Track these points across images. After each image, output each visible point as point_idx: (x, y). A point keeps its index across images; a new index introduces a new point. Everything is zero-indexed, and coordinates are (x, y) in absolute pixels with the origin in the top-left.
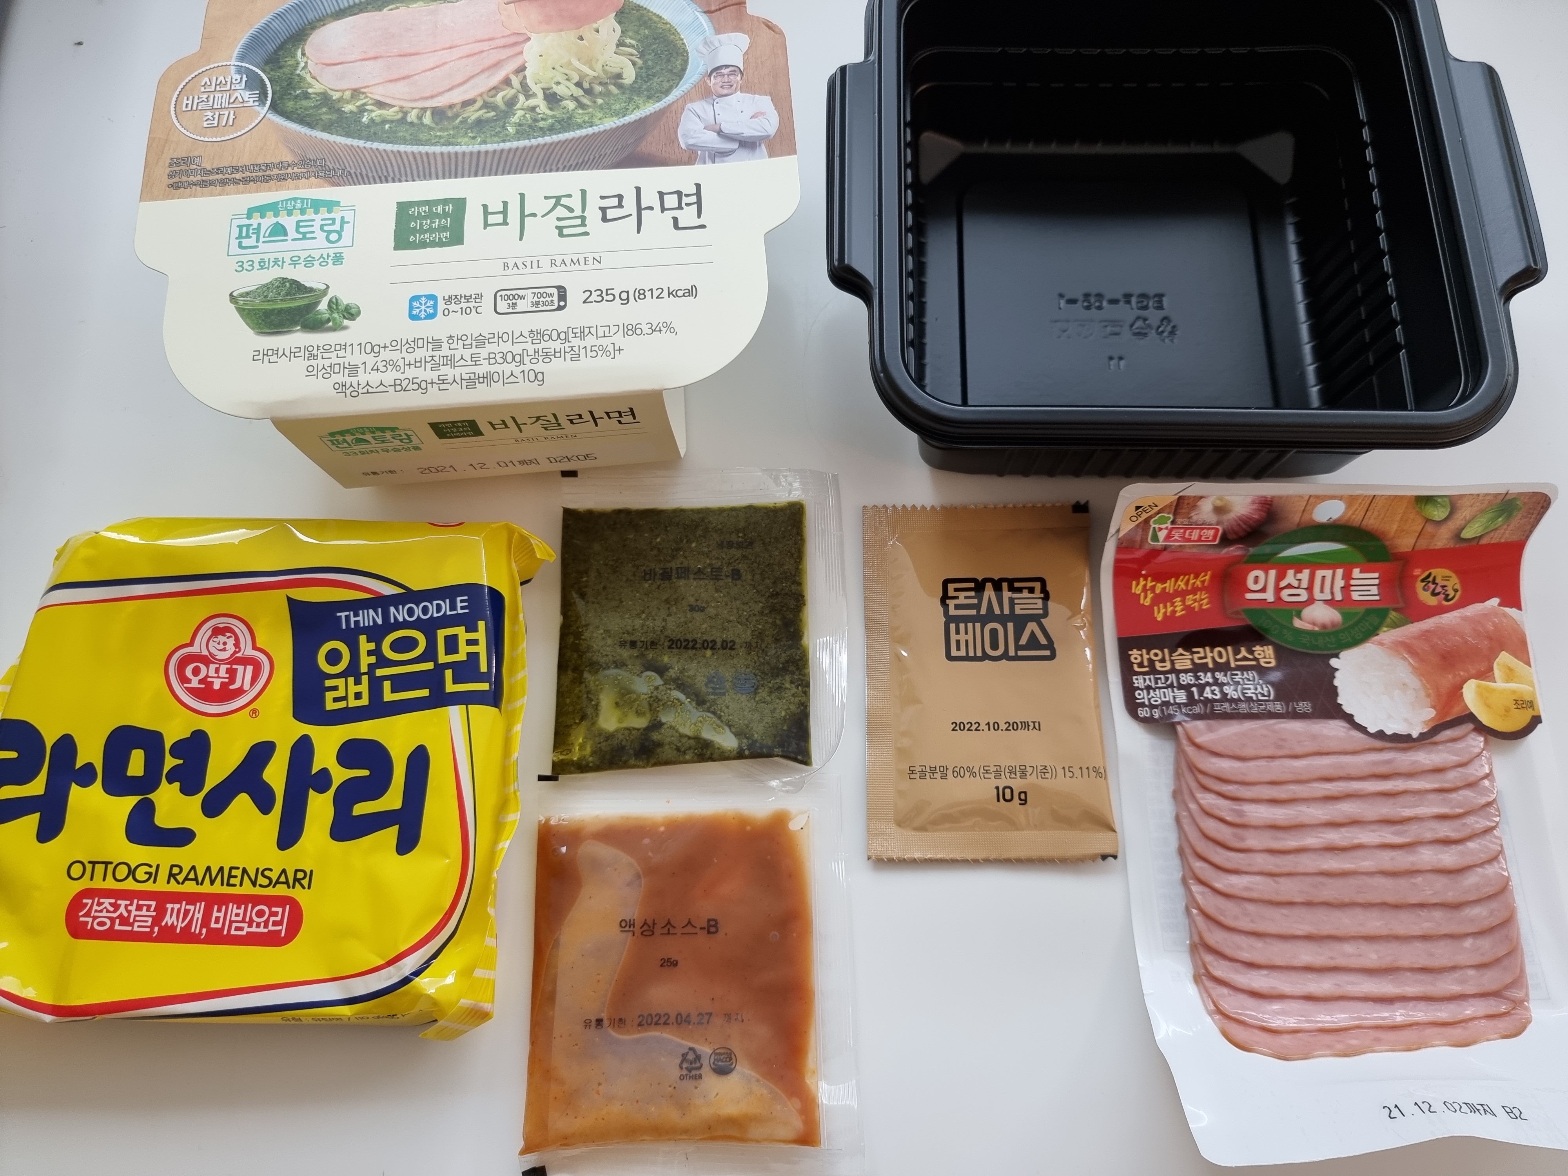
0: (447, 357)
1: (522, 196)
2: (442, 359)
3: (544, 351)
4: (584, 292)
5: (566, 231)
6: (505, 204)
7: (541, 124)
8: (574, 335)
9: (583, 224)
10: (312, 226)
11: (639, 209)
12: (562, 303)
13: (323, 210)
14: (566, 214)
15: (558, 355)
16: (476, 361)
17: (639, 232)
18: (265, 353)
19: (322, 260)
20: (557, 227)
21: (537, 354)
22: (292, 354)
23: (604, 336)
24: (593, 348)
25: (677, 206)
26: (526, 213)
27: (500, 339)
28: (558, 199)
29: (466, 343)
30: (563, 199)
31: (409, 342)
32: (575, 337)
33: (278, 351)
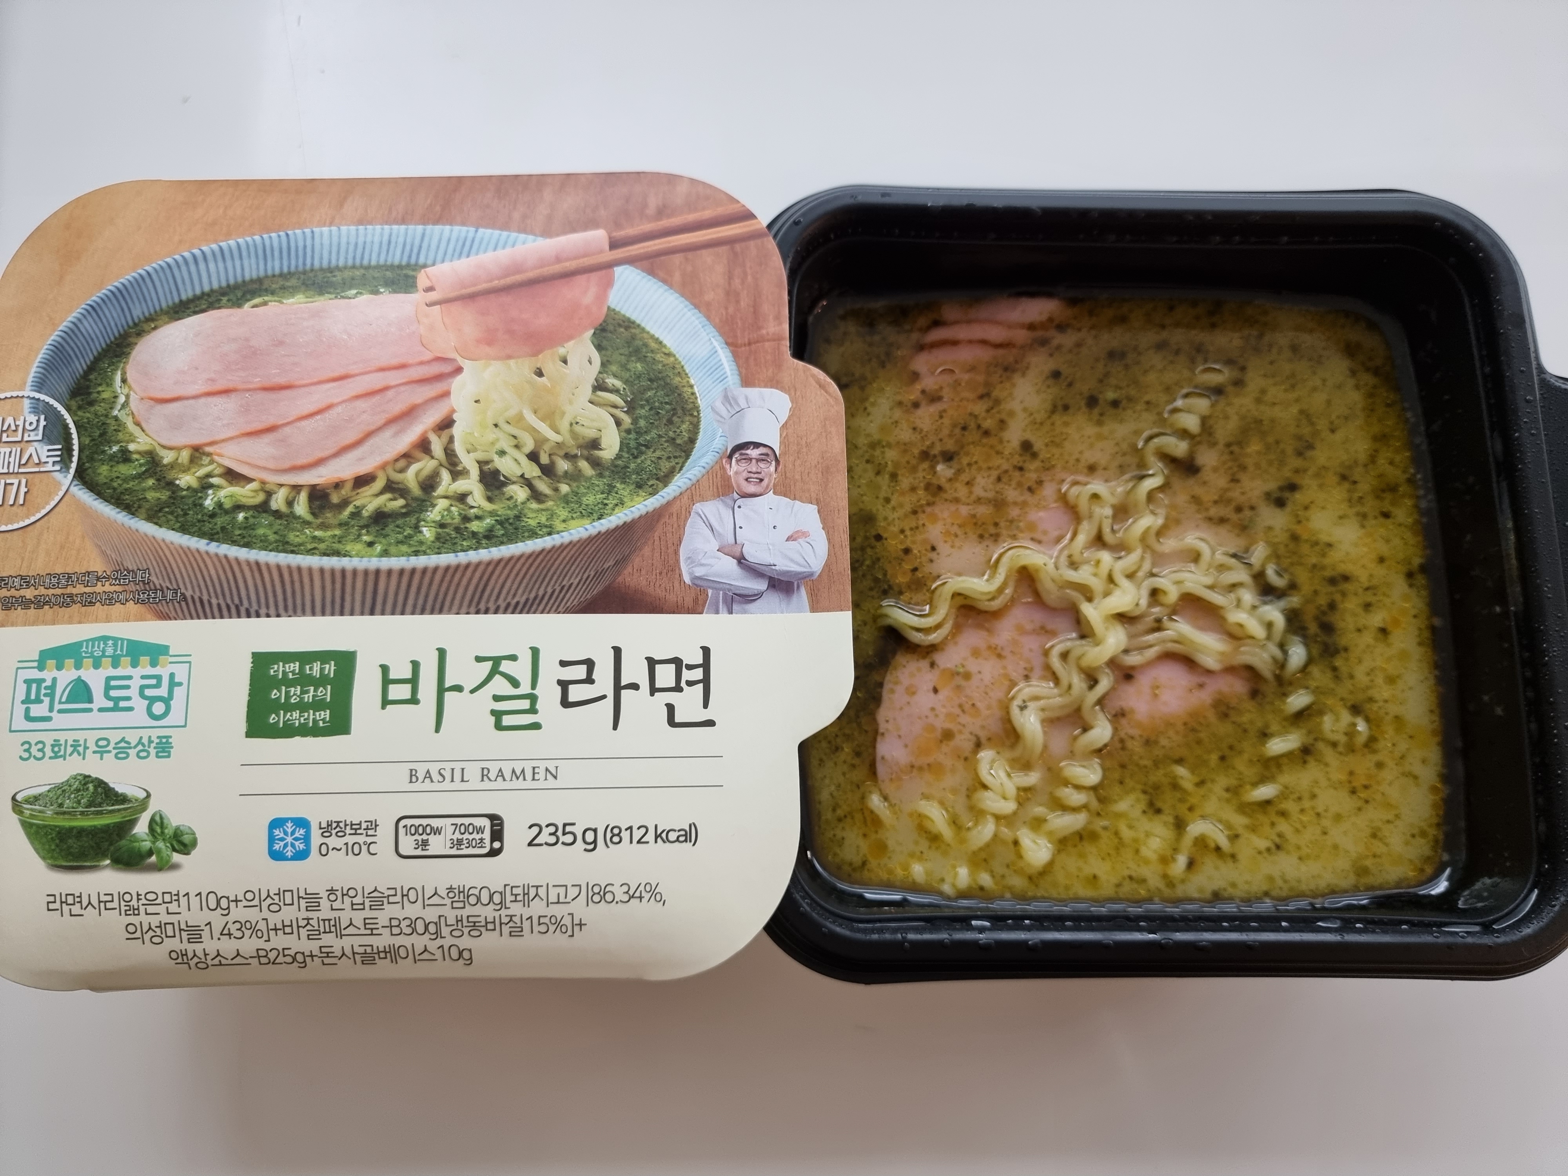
0: (329, 920)
1: (442, 653)
2: (321, 923)
3: (471, 919)
4: (530, 827)
5: (507, 720)
6: (415, 665)
7: (475, 526)
8: (513, 898)
9: (533, 710)
10: (128, 687)
11: (618, 688)
12: (497, 845)
13: (145, 660)
14: (506, 689)
15: (490, 926)
16: (372, 929)
17: (615, 727)
18: (64, 900)
19: (140, 747)
20: (493, 712)
21: (460, 923)
22: (102, 905)
23: (558, 902)
24: (542, 920)
25: (673, 685)
26: (447, 685)
27: (405, 898)
28: (497, 661)
29: (355, 901)
30: (503, 662)
31: (271, 894)
32: (516, 901)
33: (80, 897)
